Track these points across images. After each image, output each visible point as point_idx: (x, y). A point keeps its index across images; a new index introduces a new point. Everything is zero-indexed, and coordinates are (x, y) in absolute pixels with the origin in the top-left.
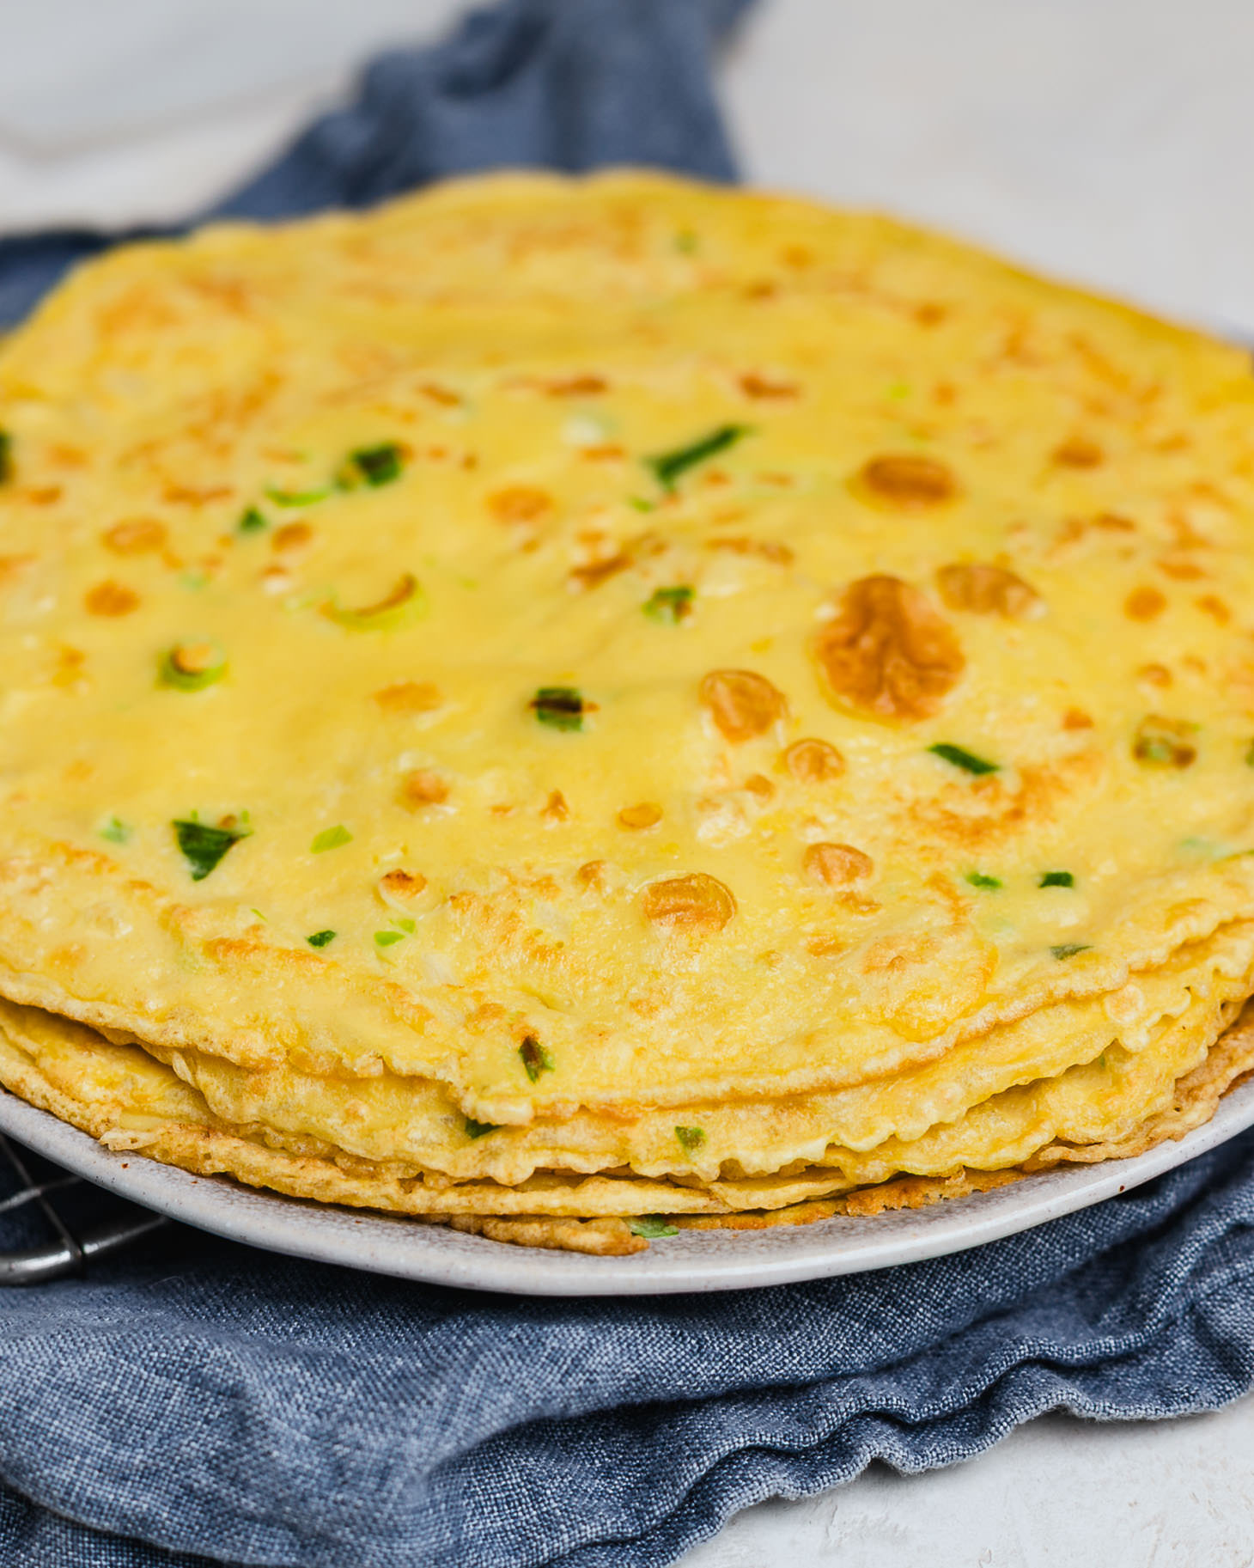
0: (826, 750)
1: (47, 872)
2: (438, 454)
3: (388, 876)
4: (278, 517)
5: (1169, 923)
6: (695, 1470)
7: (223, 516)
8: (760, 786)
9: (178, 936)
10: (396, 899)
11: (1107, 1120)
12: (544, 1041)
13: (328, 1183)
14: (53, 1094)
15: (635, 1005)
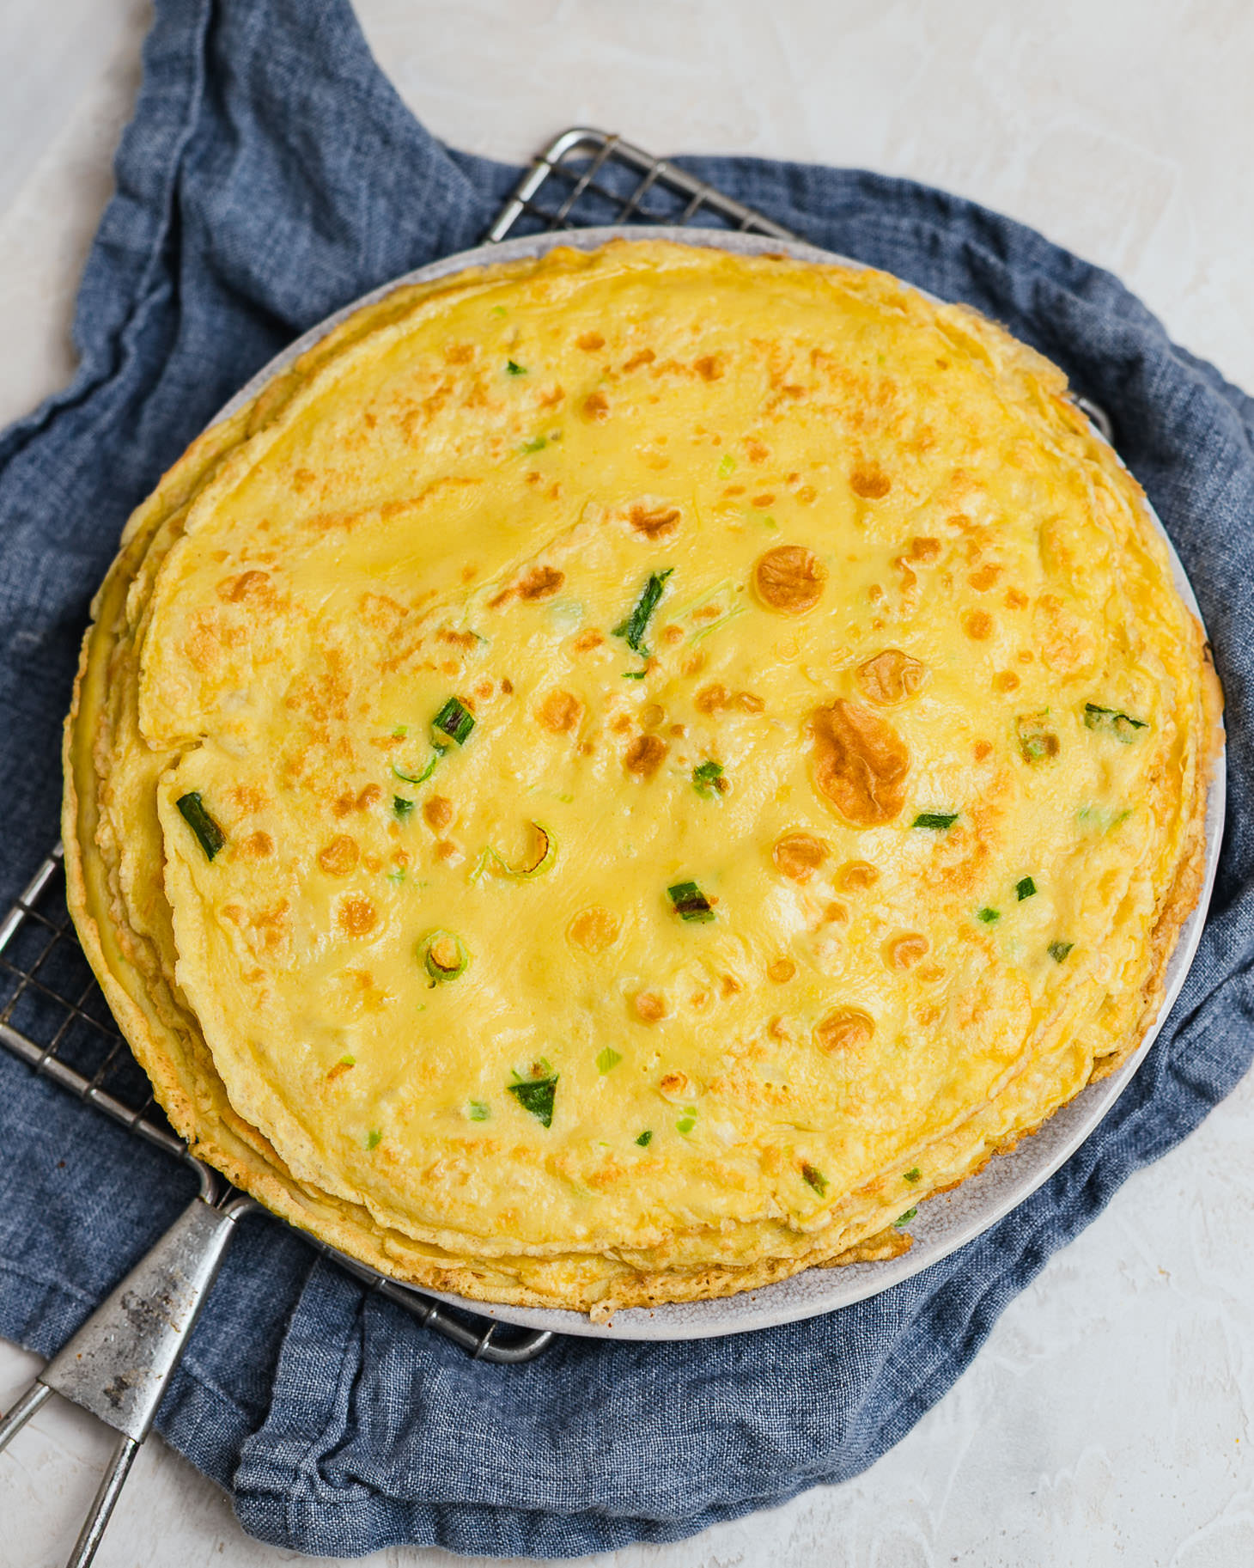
0: (864, 868)
1: (462, 1165)
2: (485, 691)
3: (663, 1084)
4: (416, 795)
5: (1105, 899)
6: (969, 1312)
7: (381, 810)
8: (835, 913)
9: (565, 1179)
10: (674, 1096)
11: (1116, 1036)
12: (815, 1164)
13: (727, 1285)
14: (544, 1299)
15: (847, 1111)
